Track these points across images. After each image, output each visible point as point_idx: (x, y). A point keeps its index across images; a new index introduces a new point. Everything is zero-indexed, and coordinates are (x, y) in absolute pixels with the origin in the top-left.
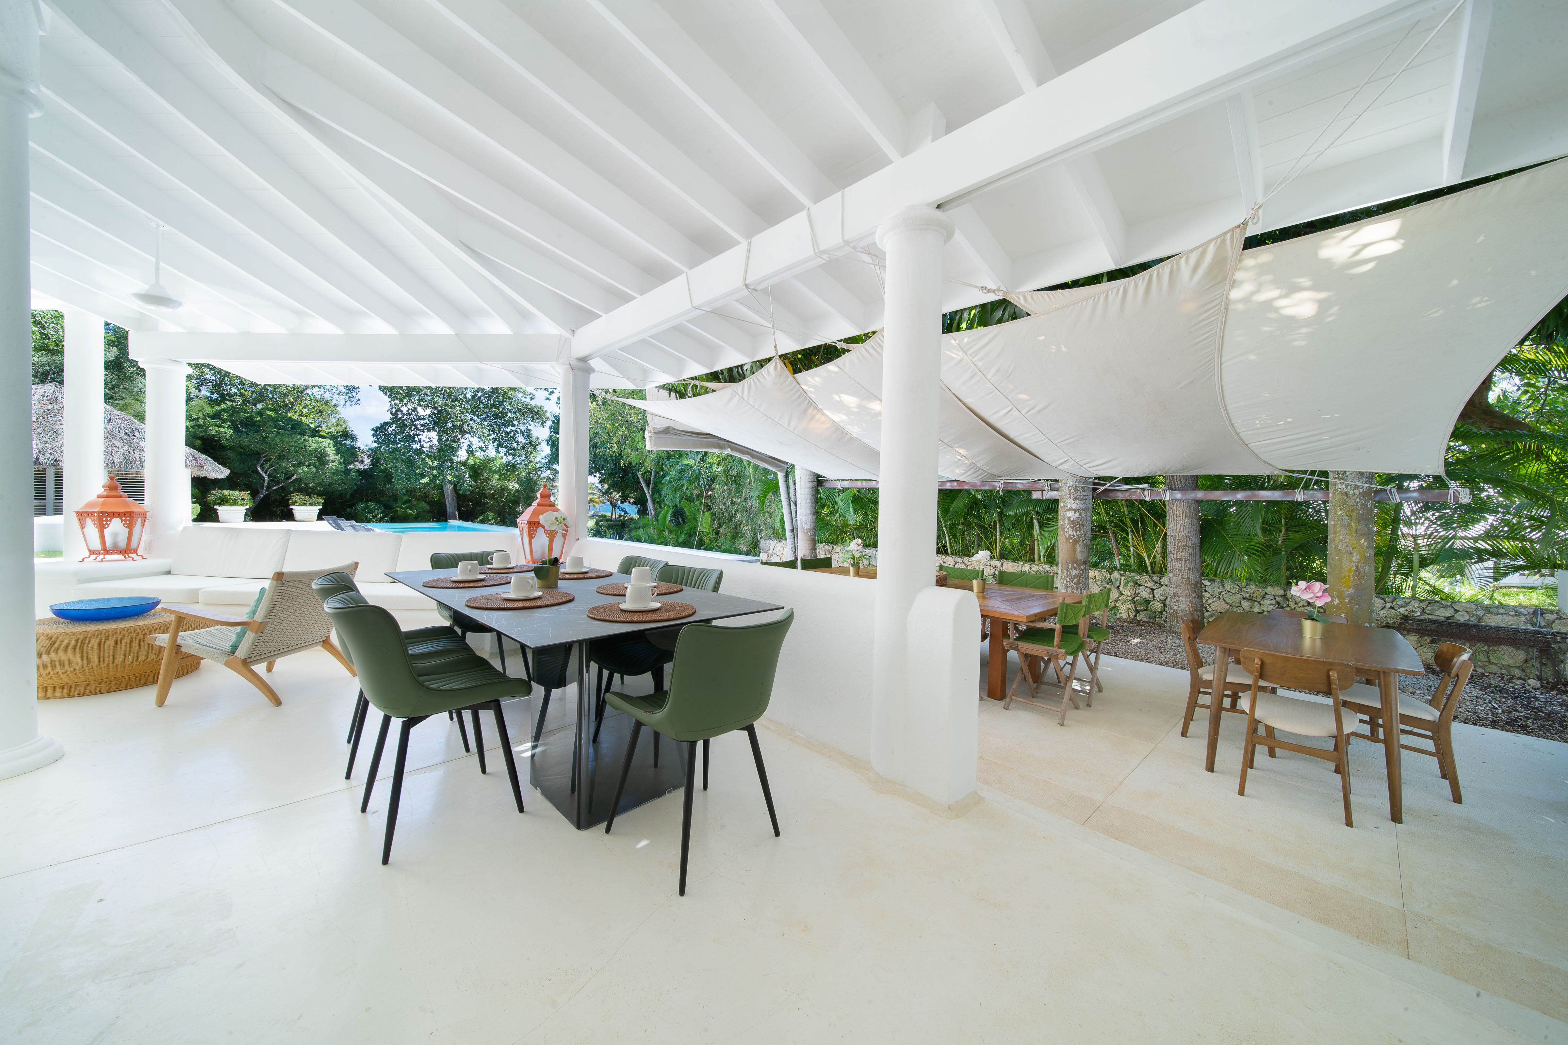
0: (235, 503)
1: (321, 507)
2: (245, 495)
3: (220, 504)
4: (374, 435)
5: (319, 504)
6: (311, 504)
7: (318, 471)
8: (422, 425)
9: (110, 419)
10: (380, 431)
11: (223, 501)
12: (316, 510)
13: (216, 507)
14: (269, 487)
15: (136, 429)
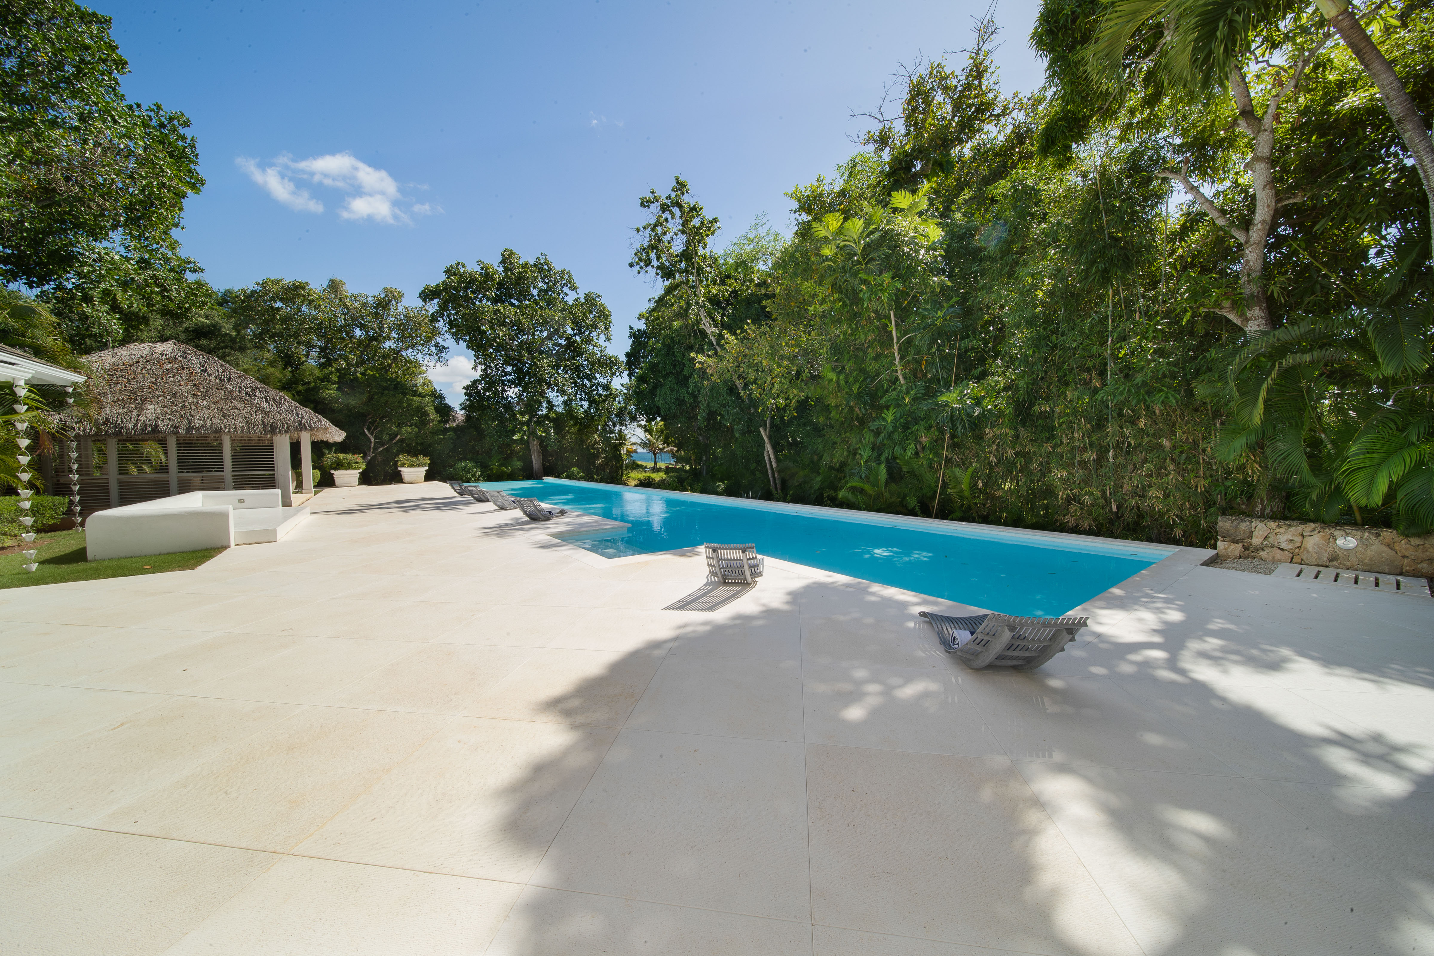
0: (349, 467)
1: (427, 468)
2: (358, 458)
3: (336, 469)
4: (466, 394)
5: (425, 465)
6: (419, 466)
7: (420, 431)
8: (509, 381)
9: (230, 378)
10: (471, 389)
11: (339, 465)
12: (422, 471)
13: (332, 472)
14: (375, 449)
15: (257, 388)
